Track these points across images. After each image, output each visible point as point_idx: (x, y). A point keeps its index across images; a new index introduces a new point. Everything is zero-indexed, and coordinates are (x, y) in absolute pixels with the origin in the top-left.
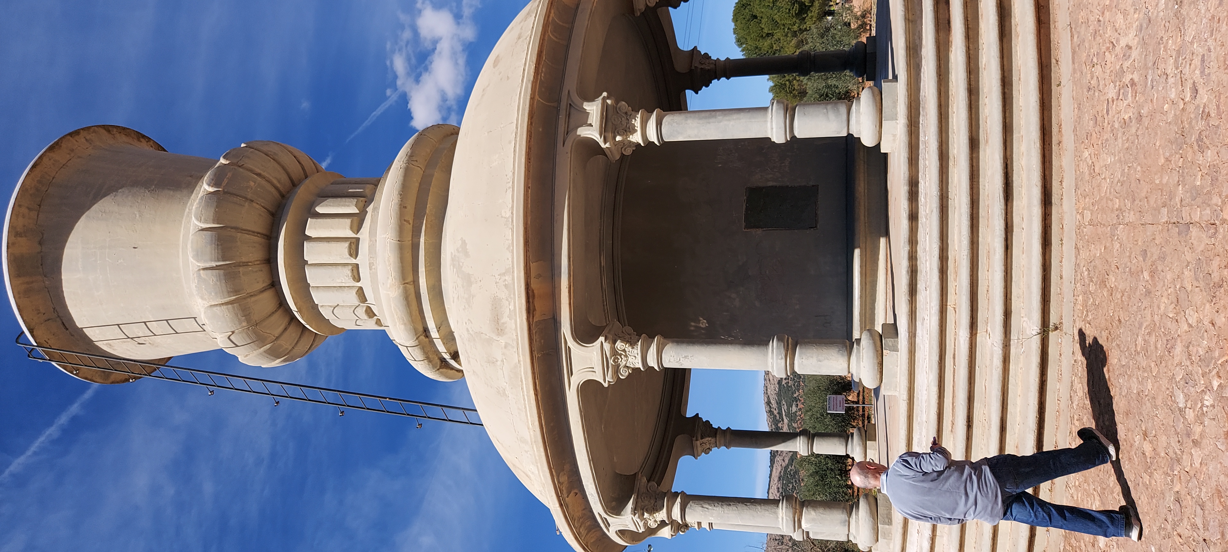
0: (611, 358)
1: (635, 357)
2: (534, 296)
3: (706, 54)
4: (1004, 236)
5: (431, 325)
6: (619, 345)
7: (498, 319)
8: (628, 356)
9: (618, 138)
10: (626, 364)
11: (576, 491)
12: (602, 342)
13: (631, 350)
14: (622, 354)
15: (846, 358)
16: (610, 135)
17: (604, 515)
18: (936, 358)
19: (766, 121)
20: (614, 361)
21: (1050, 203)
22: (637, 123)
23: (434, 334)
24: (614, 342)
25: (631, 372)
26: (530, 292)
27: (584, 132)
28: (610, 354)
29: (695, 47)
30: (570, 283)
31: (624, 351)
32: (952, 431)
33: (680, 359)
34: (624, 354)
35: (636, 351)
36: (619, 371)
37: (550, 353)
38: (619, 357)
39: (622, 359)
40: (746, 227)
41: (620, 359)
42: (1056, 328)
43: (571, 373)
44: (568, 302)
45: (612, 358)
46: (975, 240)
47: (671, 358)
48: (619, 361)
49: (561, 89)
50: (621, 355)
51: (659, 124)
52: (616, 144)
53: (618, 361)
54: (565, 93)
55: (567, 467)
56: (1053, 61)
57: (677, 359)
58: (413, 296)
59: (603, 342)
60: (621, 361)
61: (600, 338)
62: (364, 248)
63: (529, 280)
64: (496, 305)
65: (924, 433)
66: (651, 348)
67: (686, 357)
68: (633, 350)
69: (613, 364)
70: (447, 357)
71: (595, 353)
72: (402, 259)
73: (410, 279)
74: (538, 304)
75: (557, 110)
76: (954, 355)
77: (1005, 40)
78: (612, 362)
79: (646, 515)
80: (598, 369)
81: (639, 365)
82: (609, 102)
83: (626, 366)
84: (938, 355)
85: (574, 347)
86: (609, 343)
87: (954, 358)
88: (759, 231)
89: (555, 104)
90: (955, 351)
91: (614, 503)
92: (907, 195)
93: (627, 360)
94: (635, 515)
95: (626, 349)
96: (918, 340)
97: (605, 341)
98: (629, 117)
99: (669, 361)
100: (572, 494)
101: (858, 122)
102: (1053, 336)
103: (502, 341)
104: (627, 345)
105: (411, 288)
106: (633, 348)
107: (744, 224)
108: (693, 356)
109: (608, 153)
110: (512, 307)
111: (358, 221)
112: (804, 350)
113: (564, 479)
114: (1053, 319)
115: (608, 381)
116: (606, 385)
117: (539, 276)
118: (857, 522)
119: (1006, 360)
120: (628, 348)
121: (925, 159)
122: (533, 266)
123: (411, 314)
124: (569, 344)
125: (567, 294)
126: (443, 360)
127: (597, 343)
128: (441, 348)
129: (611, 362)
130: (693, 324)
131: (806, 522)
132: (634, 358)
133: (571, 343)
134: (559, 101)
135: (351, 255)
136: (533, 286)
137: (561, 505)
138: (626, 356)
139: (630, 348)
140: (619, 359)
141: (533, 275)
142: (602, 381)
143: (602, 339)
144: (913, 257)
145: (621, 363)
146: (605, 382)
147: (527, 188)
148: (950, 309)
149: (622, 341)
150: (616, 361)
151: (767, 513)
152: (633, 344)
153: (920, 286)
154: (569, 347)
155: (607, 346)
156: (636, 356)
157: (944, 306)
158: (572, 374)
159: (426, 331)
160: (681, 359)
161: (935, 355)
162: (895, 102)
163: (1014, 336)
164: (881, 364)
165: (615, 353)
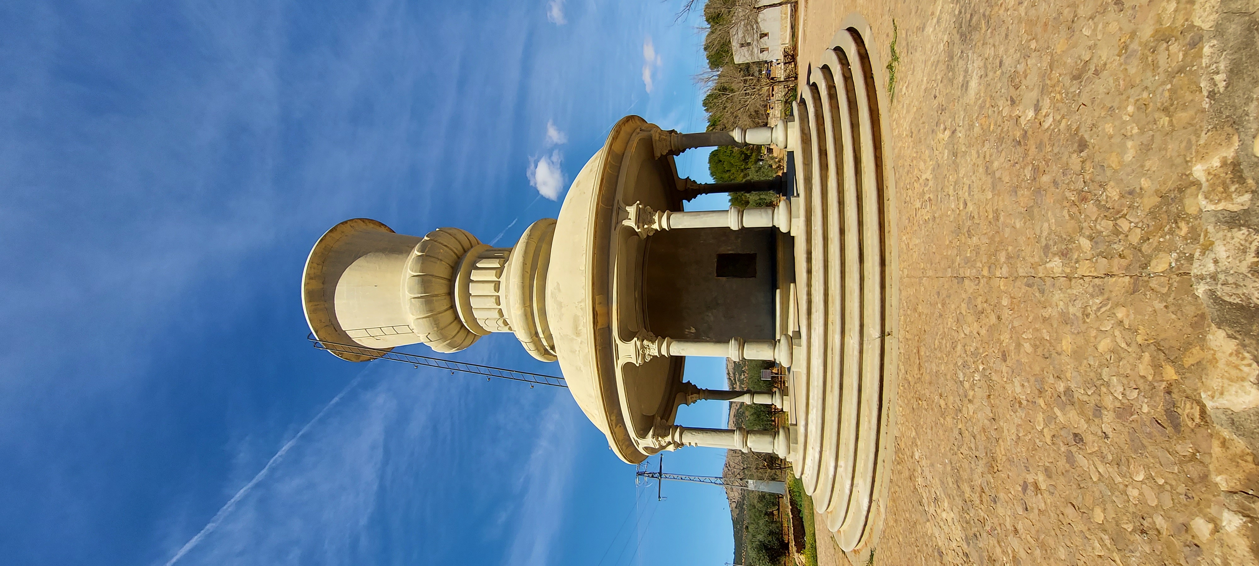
0: (640, 350)
2: (597, 315)
3: (694, 181)
4: (859, 282)
5: (540, 330)
6: (646, 342)
7: (577, 327)
8: (651, 349)
9: (646, 226)
10: (649, 353)
11: (620, 425)
12: (636, 341)
13: (652, 345)
15: (773, 350)
16: (641, 225)
17: (636, 438)
18: (822, 351)
19: (727, 218)
21: (885, 265)
22: (656, 218)
23: (541, 335)
24: (643, 341)
25: (652, 358)
26: (595, 313)
27: (626, 223)
28: (640, 347)
29: (688, 177)
30: (618, 307)
31: (648, 346)
32: (831, 391)
33: (680, 351)
35: (654, 346)
36: (645, 357)
37: (606, 346)
39: (647, 350)
40: (718, 276)
42: (889, 334)
43: (618, 358)
44: (616, 319)
47: (675, 350)
48: (645, 351)
49: (614, 200)
50: (646, 348)
51: (668, 219)
52: (644, 229)
54: (616, 201)
55: (615, 411)
56: (885, 187)
57: (678, 351)
58: (529, 314)
62: (502, 286)
63: (595, 306)
64: (576, 319)
65: (816, 392)
66: (664, 344)
67: (683, 350)
70: (548, 348)
71: (632, 347)
72: (523, 293)
73: (528, 304)
74: (599, 319)
75: (612, 210)
76: (833, 349)
77: (858, 175)
79: (660, 439)
80: (634, 356)
81: (657, 354)
82: (640, 206)
83: (649, 355)
85: (620, 343)
86: (639, 341)
88: (724, 279)
89: (611, 207)
91: (642, 432)
92: (805, 259)
93: (650, 351)
94: (653, 438)
96: (812, 340)
98: (652, 215)
99: (674, 352)
100: (618, 426)
101: (778, 219)
102: (887, 338)
103: (579, 340)
104: (650, 342)
105: (528, 310)
107: (716, 275)
108: (686, 349)
109: (639, 234)
110: (585, 321)
111: (500, 271)
112: (749, 346)
113: (613, 418)
114: (887, 330)
115: (639, 363)
116: (638, 365)
117: (600, 303)
118: (778, 443)
119: (861, 352)
120: (650, 344)
121: (815, 240)
122: (597, 297)
123: (528, 324)
124: (617, 342)
125: (616, 313)
126: (546, 350)
127: (633, 342)
128: (545, 344)
129: (641, 352)
130: (687, 330)
131: (750, 442)
133: (618, 341)
134: (613, 205)
135: (495, 291)
136: (597, 309)
137: (612, 433)
138: (649, 349)
141: (597, 303)
142: (635, 363)
143: (635, 339)
144: (809, 294)
145: (646, 353)
146: (637, 363)
147: (594, 254)
148: (830, 323)
149: (647, 340)
150: (643, 351)
151: (728, 437)
152: (653, 342)
153: (813, 310)
154: (617, 344)
155: (638, 343)
156: (655, 349)
159: (537, 334)
162: (798, 208)
163: (865, 339)
164: (792, 354)
165: (643, 347)
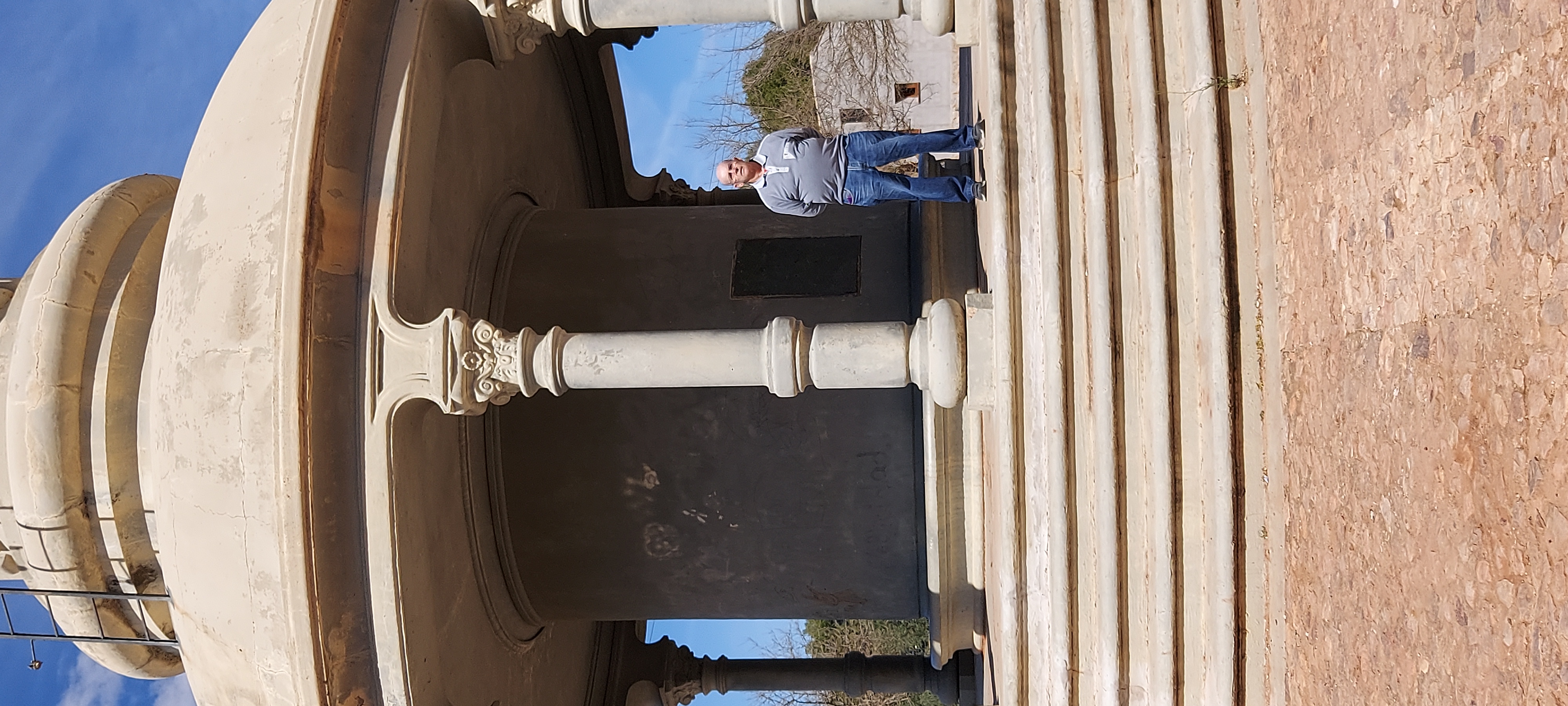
0: (462, 354)
1: (511, 357)
2: (322, 222)
5: (102, 484)
6: (483, 329)
7: (245, 306)
8: (497, 356)
10: (491, 372)
12: (447, 319)
13: (502, 343)
14: (485, 352)
20: (468, 361)
24: (472, 324)
25: (499, 389)
26: (317, 211)
28: (462, 345)
30: (397, 208)
31: (489, 345)
32: (1090, 408)
33: (596, 357)
34: (489, 351)
35: (512, 347)
36: (475, 383)
37: (342, 343)
38: (478, 355)
39: (484, 360)
41: (481, 360)
42: (1238, 81)
43: (378, 383)
44: (388, 242)
45: (465, 355)
46: (1103, 31)
47: (581, 356)
48: (479, 363)
50: (482, 352)
53: (476, 364)
55: (348, 616)
57: (591, 358)
59: (450, 317)
60: (482, 365)
61: (445, 310)
63: (317, 186)
64: (245, 282)
66: (543, 342)
67: (607, 353)
68: (508, 345)
69: (466, 367)
71: (431, 340)
72: (65, 339)
74: (328, 241)
76: (1085, 256)
78: (464, 363)
80: (435, 373)
81: (517, 379)
83: (490, 377)
84: (1057, 252)
85: (391, 329)
86: (461, 320)
87: (1085, 262)
90: (1085, 249)
93: (495, 365)
95: (494, 341)
97: (455, 315)
99: (576, 364)
103: (247, 348)
104: (497, 332)
106: (507, 341)
108: (621, 351)
110: (274, 273)
113: (338, 644)
115: (452, 400)
116: (446, 409)
117: (338, 193)
120: (498, 342)
122: (329, 172)
124: (383, 324)
125: (388, 227)
127: (439, 321)
129: (462, 361)
130: (630, 481)
132: (508, 359)
133: (386, 322)
136: (326, 201)
138: (492, 355)
139: (502, 342)
140: (477, 360)
141: (327, 183)
142: (438, 400)
143: (448, 312)
145: (481, 369)
146: (445, 397)
148: (1072, 177)
149: (488, 320)
150: (472, 361)
152: (508, 332)
154: (380, 331)
155: (456, 327)
156: (513, 355)
157: (1062, 172)
158: (380, 389)
160: (599, 357)
161: (1052, 253)
165: (470, 344)
